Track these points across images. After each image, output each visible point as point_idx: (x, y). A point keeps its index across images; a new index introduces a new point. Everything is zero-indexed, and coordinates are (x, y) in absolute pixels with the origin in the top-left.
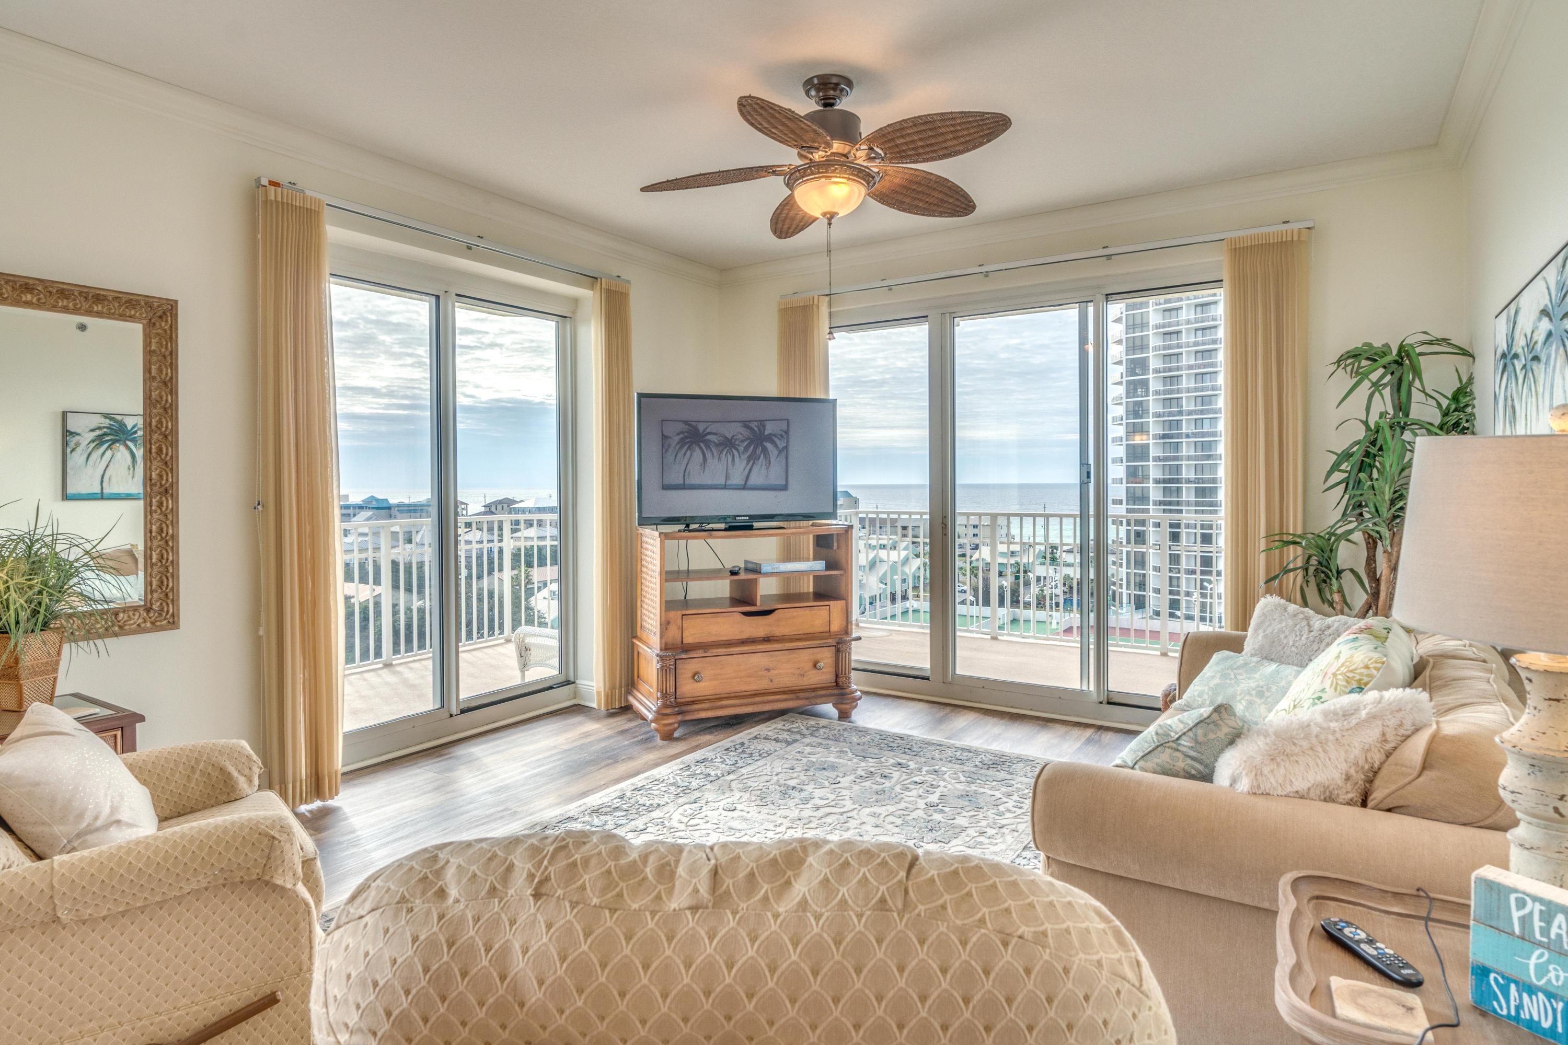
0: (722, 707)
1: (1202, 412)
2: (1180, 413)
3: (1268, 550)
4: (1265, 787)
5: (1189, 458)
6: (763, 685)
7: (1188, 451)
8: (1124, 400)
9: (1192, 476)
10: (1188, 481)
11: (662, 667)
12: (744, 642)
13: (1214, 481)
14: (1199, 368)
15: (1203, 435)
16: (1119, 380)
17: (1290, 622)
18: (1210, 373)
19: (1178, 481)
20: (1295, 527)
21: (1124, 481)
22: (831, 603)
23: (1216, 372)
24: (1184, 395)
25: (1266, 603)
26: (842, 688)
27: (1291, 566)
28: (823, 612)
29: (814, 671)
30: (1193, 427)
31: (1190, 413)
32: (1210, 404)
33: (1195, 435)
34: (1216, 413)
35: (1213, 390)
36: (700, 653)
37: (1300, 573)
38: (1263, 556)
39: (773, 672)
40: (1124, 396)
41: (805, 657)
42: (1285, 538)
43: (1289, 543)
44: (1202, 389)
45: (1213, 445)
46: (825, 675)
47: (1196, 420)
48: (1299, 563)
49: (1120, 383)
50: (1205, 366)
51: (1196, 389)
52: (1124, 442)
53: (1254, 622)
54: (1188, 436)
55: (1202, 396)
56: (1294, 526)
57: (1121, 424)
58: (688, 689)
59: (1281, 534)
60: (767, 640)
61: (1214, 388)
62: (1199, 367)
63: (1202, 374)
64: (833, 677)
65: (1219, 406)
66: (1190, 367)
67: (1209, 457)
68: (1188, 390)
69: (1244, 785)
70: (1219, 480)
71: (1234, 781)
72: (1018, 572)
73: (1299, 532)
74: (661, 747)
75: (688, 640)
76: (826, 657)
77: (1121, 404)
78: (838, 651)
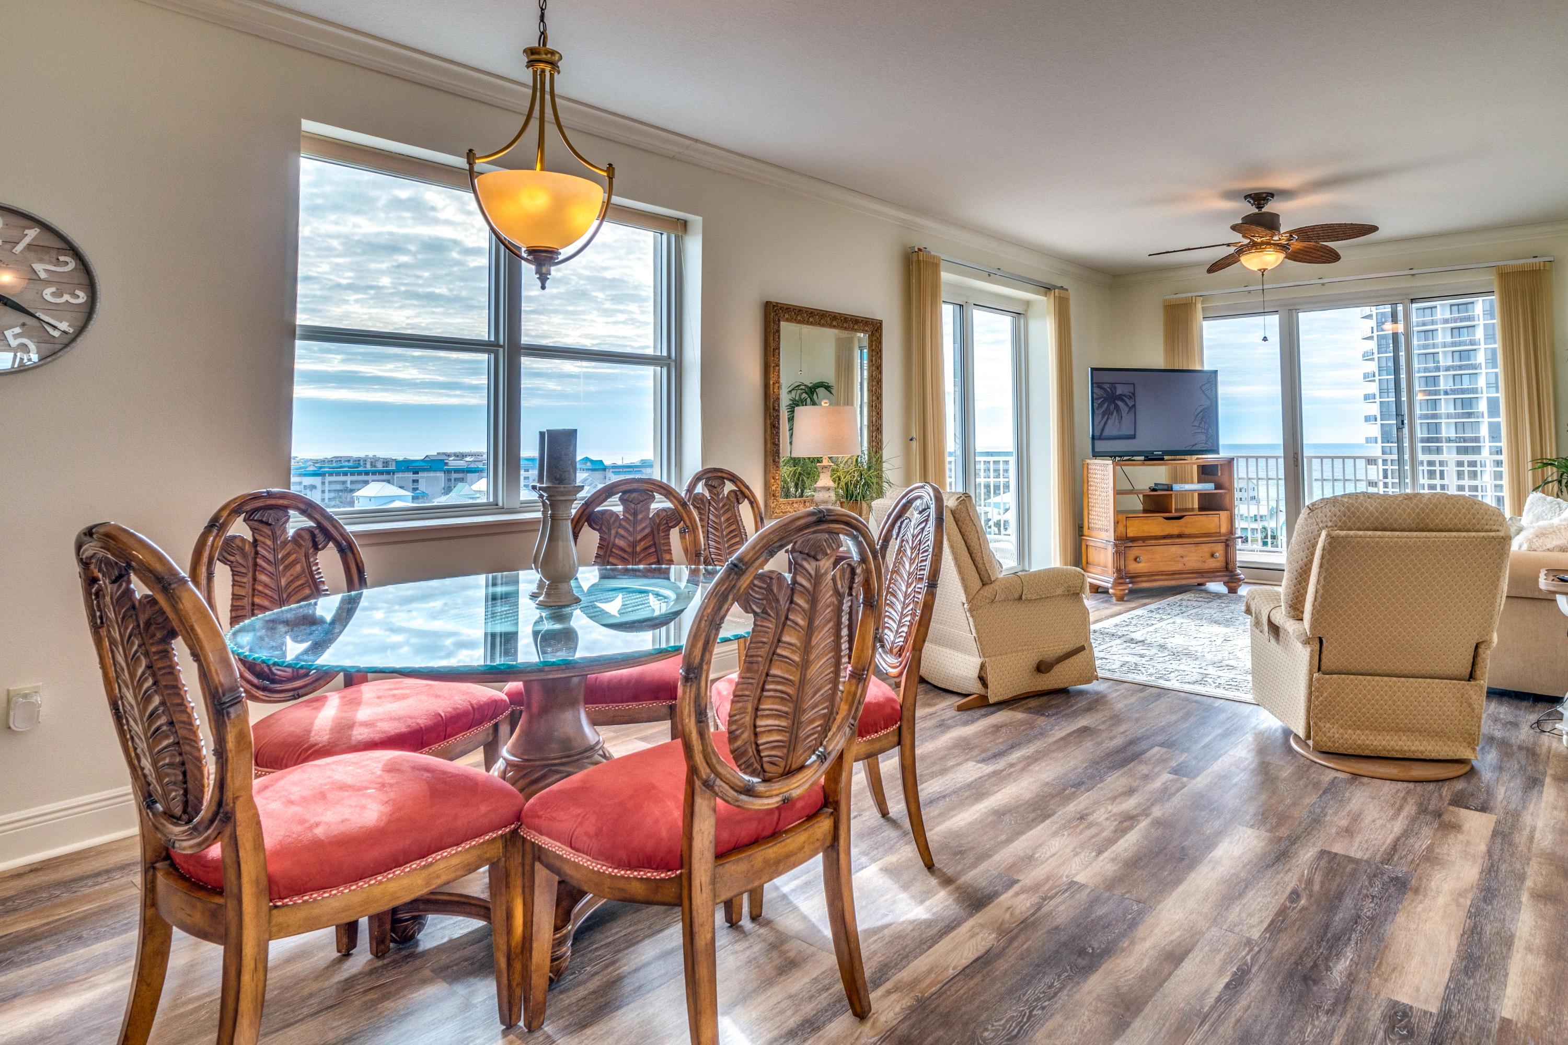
0: (1155, 580)
1: (1460, 368)
2: (1438, 369)
3: (1533, 469)
4: (1534, 547)
5: (1449, 416)
6: (1178, 567)
7: (1447, 408)
8: (1376, 356)
9: (1453, 435)
10: (1449, 440)
11: (1116, 552)
12: (1165, 537)
13: (1477, 440)
14: (1455, 322)
15: (1463, 391)
16: (1370, 335)
17: (1548, 506)
18: (1467, 327)
19: (1438, 440)
20: (1551, 455)
21: (1379, 440)
22: (1221, 512)
23: (1474, 326)
24: (1440, 350)
25: (1533, 498)
26: (1232, 572)
27: (1550, 479)
28: (1216, 518)
29: (1212, 560)
30: (1452, 383)
31: (1447, 369)
32: (1469, 359)
33: (1454, 392)
34: (1476, 369)
35: (1472, 345)
36: (1140, 543)
37: (1556, 484)
38: (1530, 473)
39: (1185, 559)
40: (1375, 351)
41: (1206, 549)
42: (1545, 461)
43: (1547, 464)
44: (1460, 343)
45: (1474, 401)
46: (1217, 563)
47: (1454, 375)
48: (1555, 477)
49: (1371, 338)
50: (1462, 320)
51: (1454, 344)
52: (1378, 400)
53: (1526, 508)
54: (1446, 393)
55: (1460, 351)
56: (1550, 453)
57: (1374, 381)
58: (1133, 567)
59: (1542, 459)
60: (1180, 536)
61: (1472, 343)
62: (1455, 320)
63: (1459, 328)
64: (1224, 564)
65: (1478, 362)
66: (1446, 321)
67: (1469, 415)
68: (1445, 345)
69: (1525, 547)
70: (1482, 440)
71: (1520, 547)
72: (1266, 537)
73: (1554, 457)
74: (1116, 604)
75: (1130, 534)
76: (1219, 549)
77: (1372, 359)
78: (1227, 546)
